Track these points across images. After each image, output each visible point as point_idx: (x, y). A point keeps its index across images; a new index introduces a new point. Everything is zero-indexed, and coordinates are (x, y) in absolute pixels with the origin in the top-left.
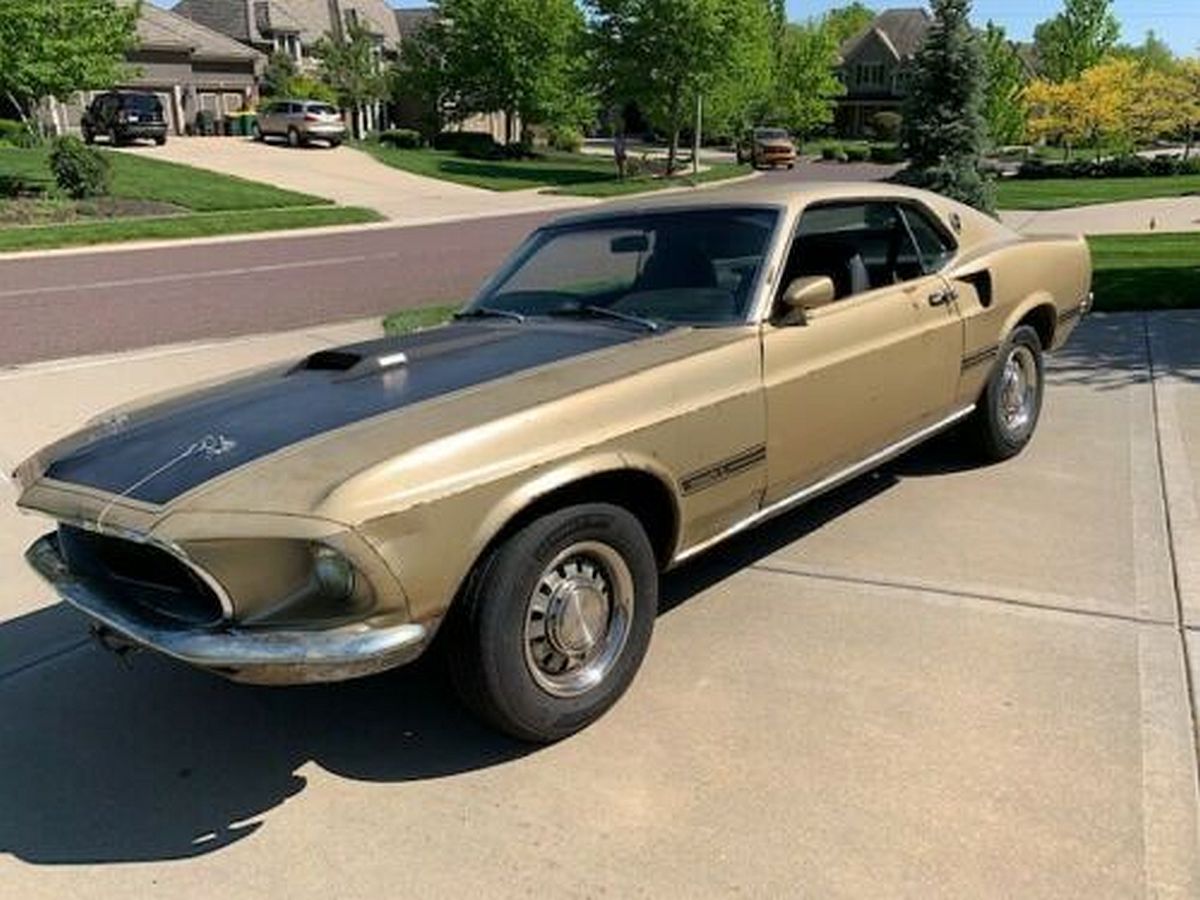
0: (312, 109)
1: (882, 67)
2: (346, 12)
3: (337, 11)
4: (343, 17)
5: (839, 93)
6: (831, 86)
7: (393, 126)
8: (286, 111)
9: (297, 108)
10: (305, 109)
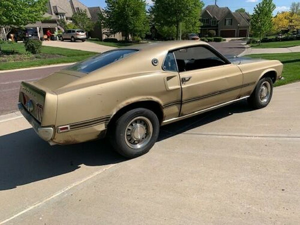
0: (78, 31)
1: (208, 19)
2: (76, 8)
3: (74, 8)
4: (76, 10)
5: (201, 25)
6: (199, 24)
7: (90, 38)
8: (71, 32)
9: (74, 31)
10: (76, 32)
